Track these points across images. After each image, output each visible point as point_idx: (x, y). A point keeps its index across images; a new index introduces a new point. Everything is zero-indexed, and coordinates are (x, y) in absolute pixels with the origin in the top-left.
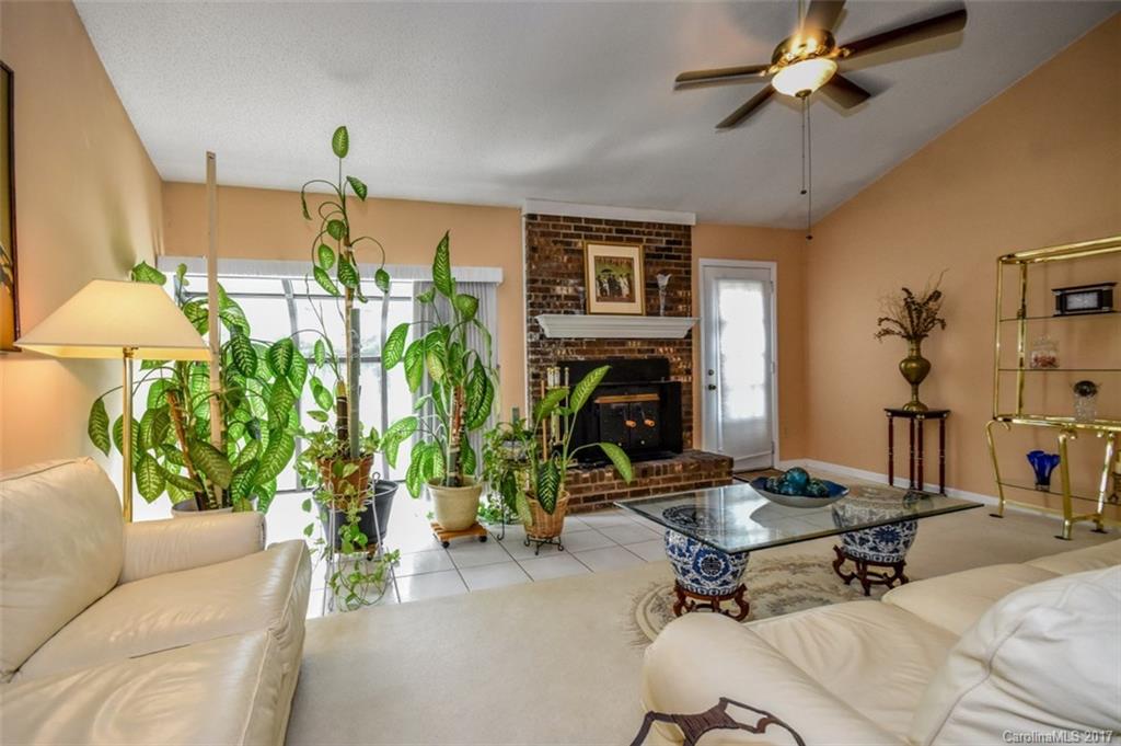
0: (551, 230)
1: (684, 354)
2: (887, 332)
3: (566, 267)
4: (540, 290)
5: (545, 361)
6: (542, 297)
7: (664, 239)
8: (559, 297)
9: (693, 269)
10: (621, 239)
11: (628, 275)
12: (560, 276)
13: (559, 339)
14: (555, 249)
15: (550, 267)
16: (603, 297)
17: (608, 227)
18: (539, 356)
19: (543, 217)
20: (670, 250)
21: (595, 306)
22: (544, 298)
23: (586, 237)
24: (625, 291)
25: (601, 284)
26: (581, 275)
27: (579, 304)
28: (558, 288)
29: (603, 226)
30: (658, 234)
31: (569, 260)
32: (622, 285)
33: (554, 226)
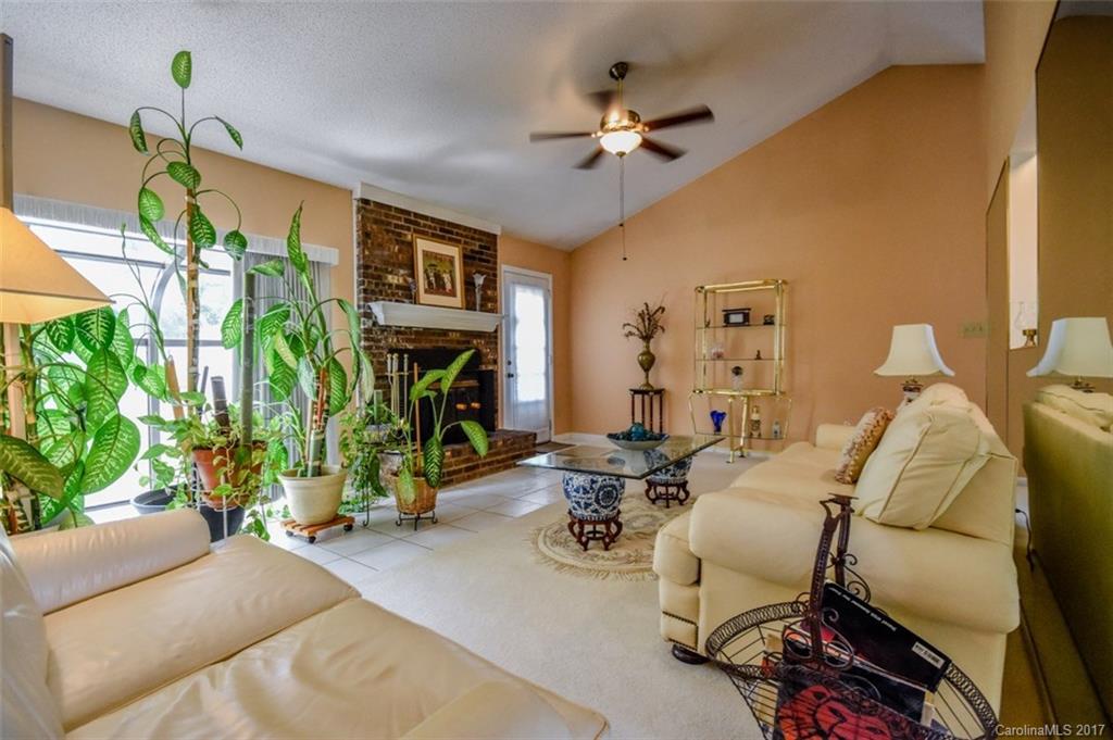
0: (383, 218)
1: (492, 346)
2: (631, 334)
3: (397, 257)
4: (373, 277)
5: (377, 348)
6: (374, 284)
7: (478, 243)
8: (390, 285)
9: (498, 272)
10: (443, 238)
11: (451, 272)
12: (391, 265)
13: (390, 327)
14: (386, 237)
15: (383, 255)
16: (430, 290)
17: (433, 225)
18: (372, 343)
19: (376, 204)
20: (482, 253)
21: (424, 297)
22: (377, 285)
23: (415, 231)
24: (448, 286)
25: (428, 278)
26: (411, 267)
27: (408, 294)
28: (390, 277)
29: (429, 223)
30: (473, 238)
31: (400, 251)
32: (446, 280)
33: (387, 216)
